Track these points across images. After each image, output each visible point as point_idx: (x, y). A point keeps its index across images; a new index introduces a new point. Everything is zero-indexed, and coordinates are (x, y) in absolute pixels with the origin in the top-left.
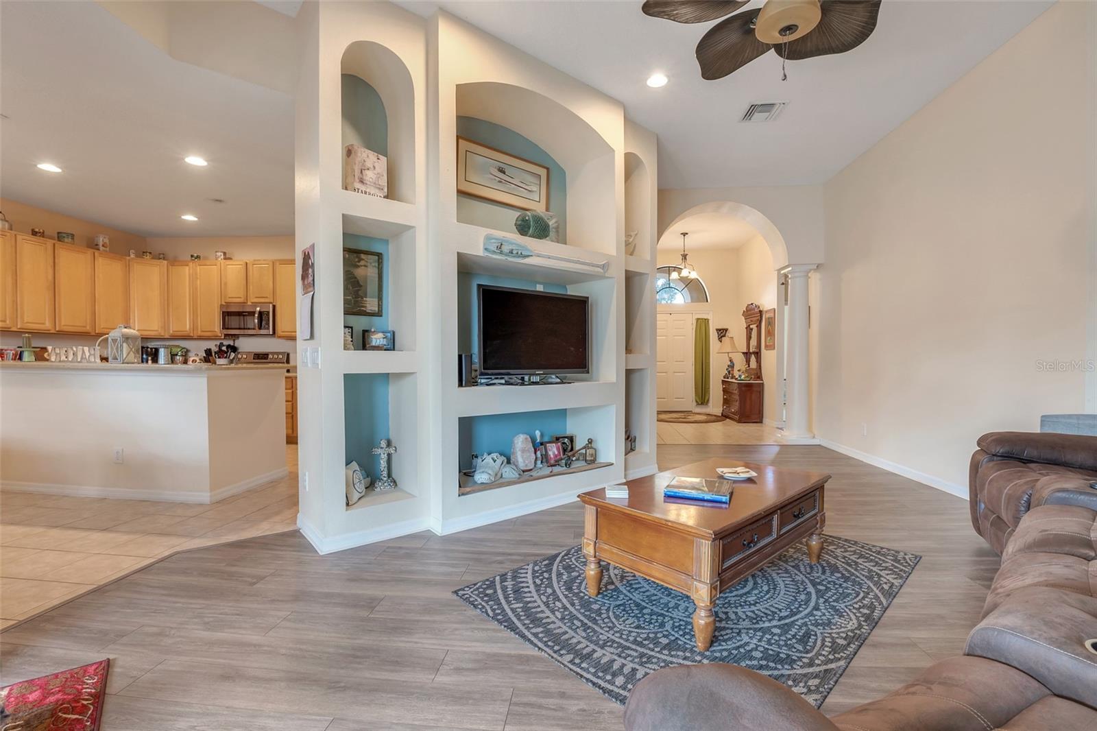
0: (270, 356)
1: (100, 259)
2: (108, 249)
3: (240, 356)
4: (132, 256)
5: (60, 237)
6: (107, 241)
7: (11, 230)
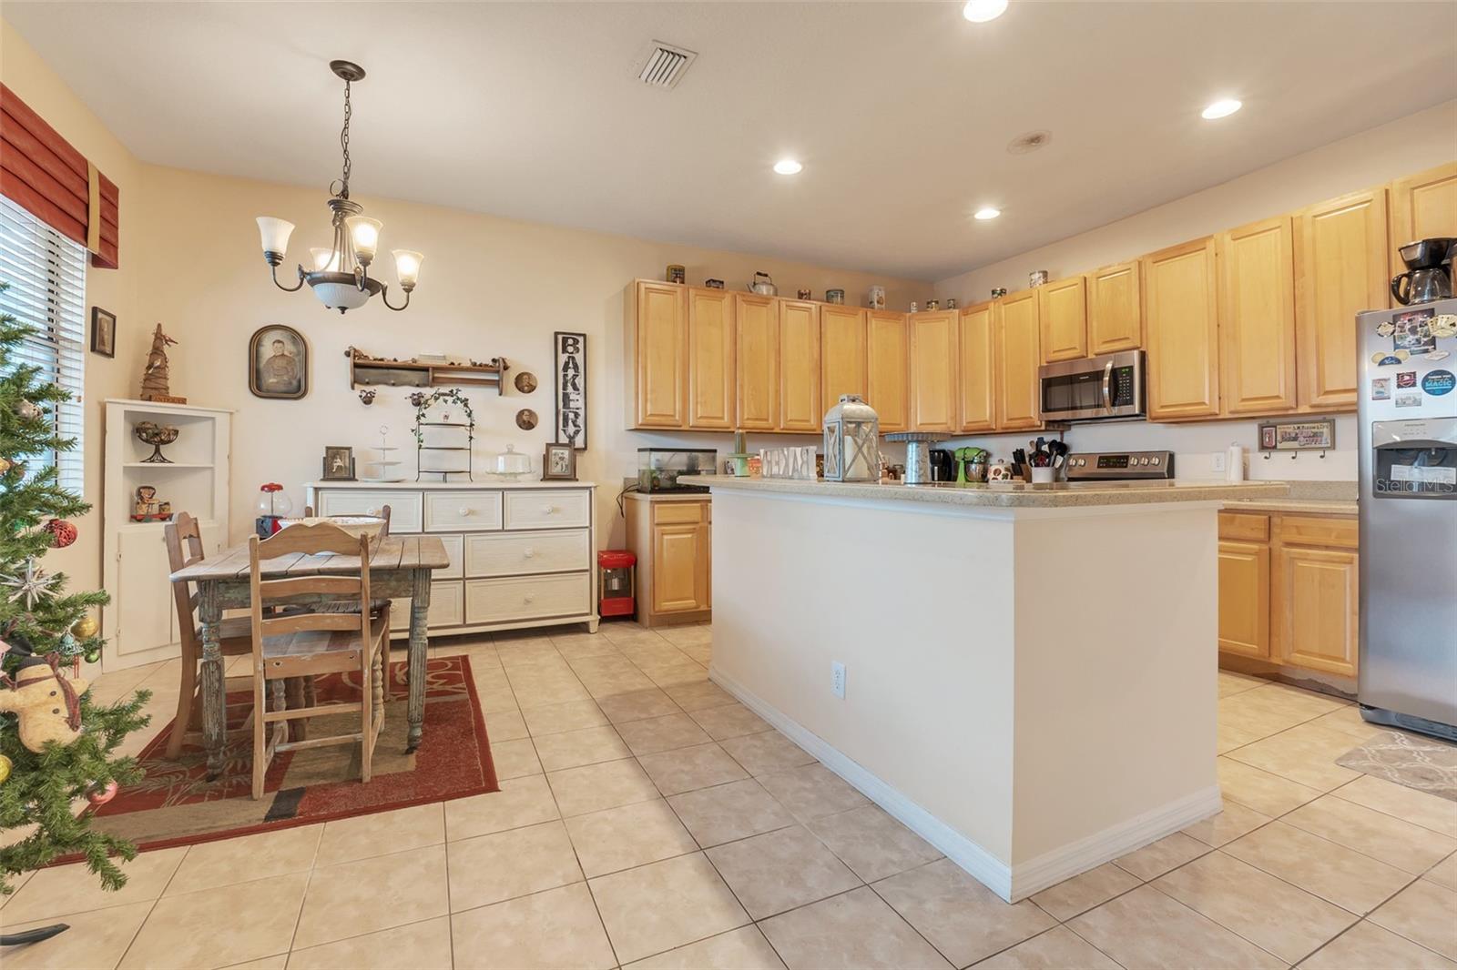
0: (1133, 461)
1: (874, 321)
2: (884, 306)
3: (1072, 462)
4: (914, 310)
5: (829, 296)
6: (882, 294)
7: (776, 295)
